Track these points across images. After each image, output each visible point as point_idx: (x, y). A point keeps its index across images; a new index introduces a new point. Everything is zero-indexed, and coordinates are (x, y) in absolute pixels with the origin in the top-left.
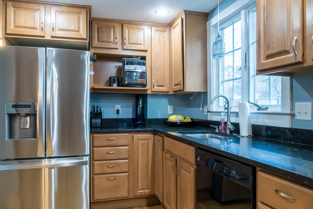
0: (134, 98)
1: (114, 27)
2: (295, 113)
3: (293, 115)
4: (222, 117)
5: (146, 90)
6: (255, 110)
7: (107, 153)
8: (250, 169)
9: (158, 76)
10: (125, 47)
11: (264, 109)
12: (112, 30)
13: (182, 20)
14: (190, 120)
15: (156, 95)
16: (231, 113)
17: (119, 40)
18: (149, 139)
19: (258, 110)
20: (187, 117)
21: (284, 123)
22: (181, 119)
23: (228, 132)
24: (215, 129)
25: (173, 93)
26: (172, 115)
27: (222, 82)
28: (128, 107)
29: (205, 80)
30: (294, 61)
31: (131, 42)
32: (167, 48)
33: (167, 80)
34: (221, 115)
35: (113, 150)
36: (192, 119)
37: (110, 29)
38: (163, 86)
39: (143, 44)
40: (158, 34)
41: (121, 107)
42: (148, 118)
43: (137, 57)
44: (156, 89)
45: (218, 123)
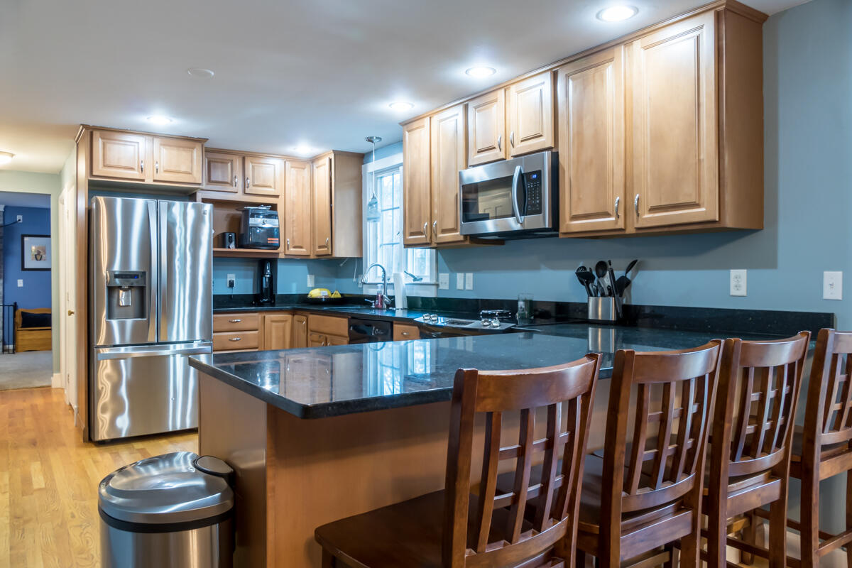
0: (256, 264)
1: (232, 161)
2: (440, 284)
3: (437, 285)
4: (379, 290)
5: (278, 254)
6: (411, 280)
7: (230, 340)
8: (389, 324)
9: (294, 233)
10: (248, 191)
11: (418, 280)
12: (229, 165)
13: (330, 160)
14: (339, 296)
15: (291, 259)
16: (388, 284)
17: (239, 181)
18: (286, 321)
19: (414, 280)
20: (336, 292)
21: (430, 293)
22: (326, 294)
23: (385, 306)
24: (372, 304)
25: (315, 257)
26: (313, 288)
27: (381, 246)
28: (246, 277)
29: (360, 243)
30: (425, 242)
31: (256, 183)
32: (308, 192)
33: (307, 240)
34: (377, 288)
35: (237, 336)
36: (342, 295)
37: (227, 163)
38: (301, 247)
39: (273, 186)
40: (294, 171)
41: (236, 277)
42: (278, 293)
43: (265, 205)
44: (292, 251)
45: (374, 298)
